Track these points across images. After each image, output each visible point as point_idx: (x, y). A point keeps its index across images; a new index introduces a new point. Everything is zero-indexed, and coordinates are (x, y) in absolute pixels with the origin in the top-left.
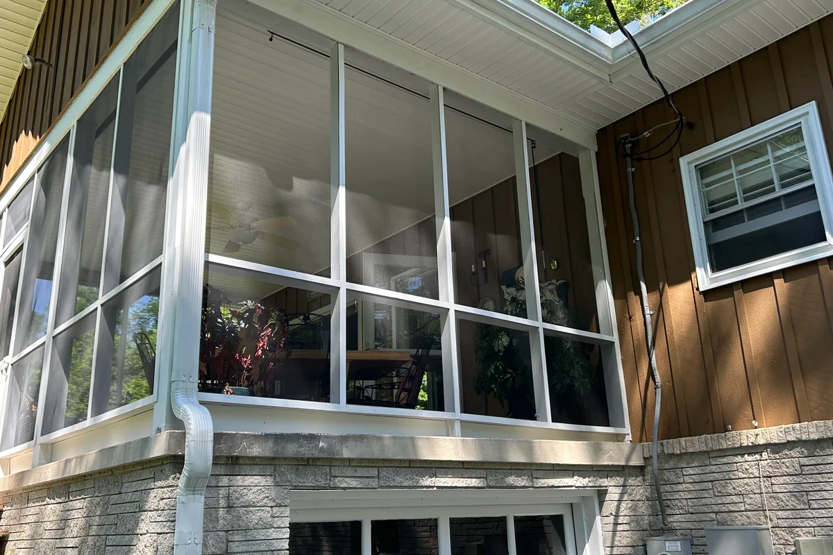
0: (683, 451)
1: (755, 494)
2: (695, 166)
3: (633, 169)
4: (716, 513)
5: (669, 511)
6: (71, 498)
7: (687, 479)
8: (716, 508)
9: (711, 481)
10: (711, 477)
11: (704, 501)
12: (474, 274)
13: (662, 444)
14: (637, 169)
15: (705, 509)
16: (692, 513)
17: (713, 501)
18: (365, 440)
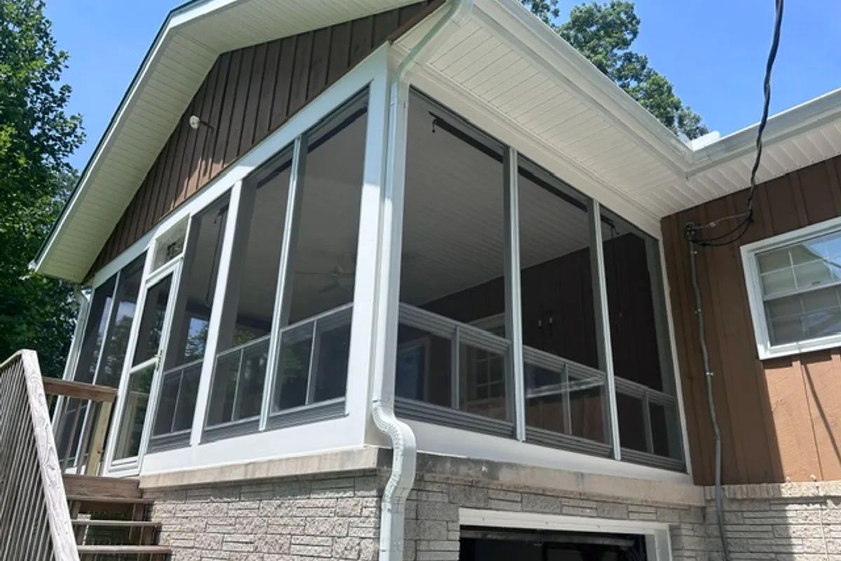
0: (745, 497)
1: (815, 538)
2: (756, 254)
3: (696, 252)
4: (776, 553)
5: (731, 549)
6: (243, 499)
7: (747, 521)
8: (775, 549)
9: (772, 525)
10: (770, 521)
11: (764, 541)
12: (541, 327)
13: (723, 489)
14: (698, 253)
15: (765, 549)
16: (752, 552)
17: (773, 542)
18: (514, 468)
